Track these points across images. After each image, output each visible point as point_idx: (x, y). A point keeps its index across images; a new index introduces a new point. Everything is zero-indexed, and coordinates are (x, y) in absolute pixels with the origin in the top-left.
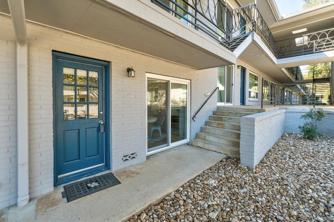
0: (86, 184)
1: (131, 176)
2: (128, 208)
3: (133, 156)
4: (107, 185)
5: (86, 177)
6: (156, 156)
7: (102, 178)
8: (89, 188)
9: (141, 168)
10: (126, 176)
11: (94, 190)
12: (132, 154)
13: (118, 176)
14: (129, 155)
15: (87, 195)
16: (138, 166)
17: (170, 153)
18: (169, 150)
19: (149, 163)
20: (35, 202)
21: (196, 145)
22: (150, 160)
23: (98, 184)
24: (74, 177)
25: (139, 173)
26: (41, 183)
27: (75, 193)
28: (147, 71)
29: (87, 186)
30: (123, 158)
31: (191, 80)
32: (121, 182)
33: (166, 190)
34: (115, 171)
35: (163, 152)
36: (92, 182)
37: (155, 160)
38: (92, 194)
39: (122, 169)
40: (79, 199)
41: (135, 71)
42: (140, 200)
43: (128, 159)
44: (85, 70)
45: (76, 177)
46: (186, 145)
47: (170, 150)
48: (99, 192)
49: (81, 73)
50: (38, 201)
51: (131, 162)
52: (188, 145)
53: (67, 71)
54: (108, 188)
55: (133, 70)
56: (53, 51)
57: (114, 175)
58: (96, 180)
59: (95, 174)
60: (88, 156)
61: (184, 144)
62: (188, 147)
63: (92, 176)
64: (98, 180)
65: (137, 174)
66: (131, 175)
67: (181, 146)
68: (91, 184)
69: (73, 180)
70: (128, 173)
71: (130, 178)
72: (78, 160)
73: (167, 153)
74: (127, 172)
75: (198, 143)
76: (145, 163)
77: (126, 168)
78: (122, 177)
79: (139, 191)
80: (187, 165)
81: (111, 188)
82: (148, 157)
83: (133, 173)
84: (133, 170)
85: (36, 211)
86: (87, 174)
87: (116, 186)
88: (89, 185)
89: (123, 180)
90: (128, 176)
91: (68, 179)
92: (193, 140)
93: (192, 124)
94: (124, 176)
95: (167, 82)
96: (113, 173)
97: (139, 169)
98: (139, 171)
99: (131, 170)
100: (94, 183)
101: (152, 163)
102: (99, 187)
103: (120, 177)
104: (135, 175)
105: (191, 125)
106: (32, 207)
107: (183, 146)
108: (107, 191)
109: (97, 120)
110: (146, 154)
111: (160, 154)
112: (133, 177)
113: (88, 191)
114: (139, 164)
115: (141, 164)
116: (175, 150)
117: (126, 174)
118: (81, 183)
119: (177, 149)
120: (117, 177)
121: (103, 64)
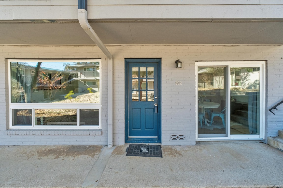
0: (141, 148)
1: (173, 155)
2: (156, 181)
3: (181, 137)
4: (153, 154)
5: (144, 143)
6: (208, 144)
7: (152, 148)
8: (141, 151)
9: (186, 151)
10: (170, 153)
11: (143, 154)
12: (180, 136)
13: (164, 150)
14: (177, 135)
15: (137, 156)
16: (185, 148)
17: (228, 145)
18: (227, 142)
19: (197, 149)
20: (114, 148)
21: (275, 146)
22: (200, 146)
23: (147, 151)
24: (137, 140)
25: (181, 155)
26: (118, 138)
27: (132, 151)
28: (196, 60)
29: (141, 149)
30: (172, 137)
31: (266, 61)
32: (163, 156)
33: (197, 184)
34: (164, 146)
35: (219, 142)
36: (145, 148)
37: (204, 148)
38: (140, 157)
39: (170, 146)
40: (132, 156)
41: (181, 63)
42: (168, 179)
43: (177, 138)
44: (145, 67)
45: (138, 140)
46: (258, 142)
47: (230, 142)
48: (145, 157)
49: (143, 69)
50: (116, 148)
51: (178, 142)
52: (263, 143)
53: (135, 69)
54: (152, 157)
55: (180, 62)
56: (125, 59)
57: (162, 148)
58: (148, 147)
59: (150, 143)
60: (146, 128)
61: (255, 141)
62: (261, 146)
63: (147, 144)
64: (149, 148)
65: (180, 154)
66: (174, 153)
67: (249, 142)
68: (144, 149)
69: (136, 142)
70: (173, 151)
71: (172, 156)
72: (140, 130)
73: (223, 144)
74: (172, 149)
75: (280, 144)
76: (193, 147)
77: (174, 146)
78: (166, 152)
79: (172, 171)
80: (244, 168)
81: (154, 158)
82: (198, 143)
83: (176, 152)
84: (179, 150)
85: (112, 153)
86: (145, 141)
87: (157, 158)
88: (142, 149)
89: (165, 155)
90: (171, 154)
91: (133, 141)
92: (271, 138)
93: (268, 117)
94: (168, 152)
95: (226, 67)
96: (162, 146)
97: (184, 151)
98: (182, 152)
99: (177, 149)
100: (145, 149)
101: (200, 149)
102: (147, 154)
103: (165, 152)
104: (178, 155)
105: (266, 119)
106: (112, 150)
107: (251, 142)
108: (150, 159)
109: (153, 103)
110: (196, 139)
111: (215, 143)
112: (175, 156)
113: (139, 153)
114: (187, 146)
115: (189, 147)
116: (237, 143)
117: (171, 152)
118: (139, 146)
119: (240, 144)
120: (162, 151)
121: (156, 60)
